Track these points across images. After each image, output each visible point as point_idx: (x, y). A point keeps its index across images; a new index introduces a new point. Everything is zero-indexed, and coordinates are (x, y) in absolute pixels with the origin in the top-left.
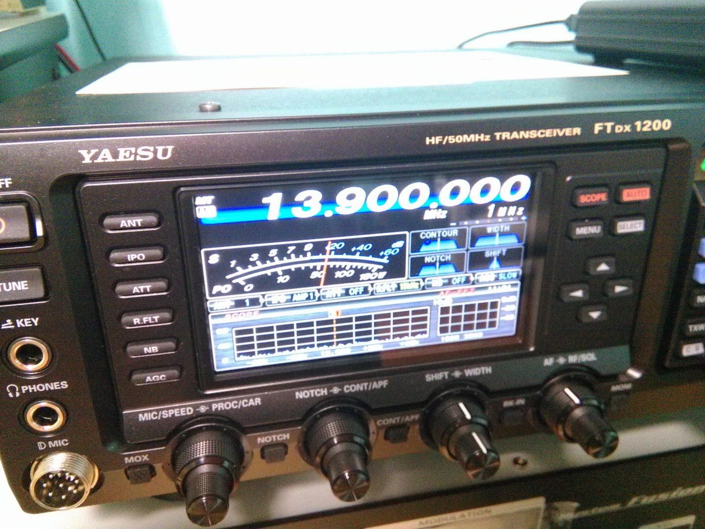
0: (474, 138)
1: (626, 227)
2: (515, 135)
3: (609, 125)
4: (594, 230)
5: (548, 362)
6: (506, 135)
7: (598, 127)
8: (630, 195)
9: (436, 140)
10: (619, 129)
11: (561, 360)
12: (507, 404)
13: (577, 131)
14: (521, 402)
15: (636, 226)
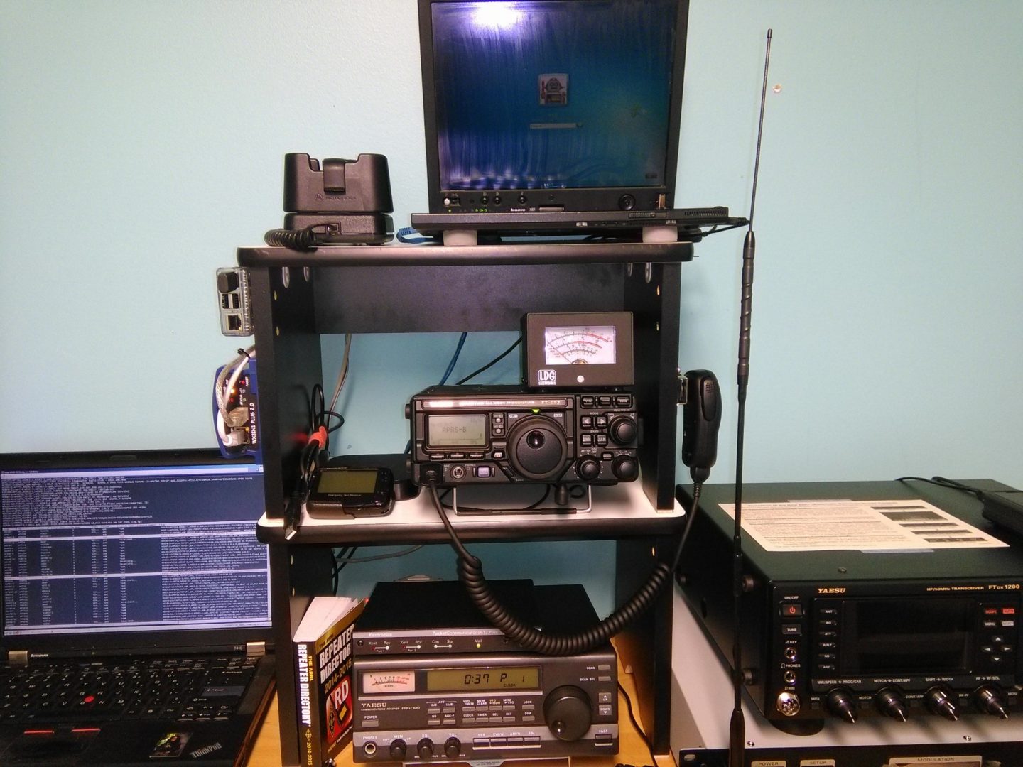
0: (944, 589)
1: (1006, 624)
2: (959, 589)
3: (994, 586)
4: (993, 624)
5: (978, 678)
6: (955, 589)
7: (990, 587)
8: (1006, 611)
9: (931, 589)
10: (998, 588)
11: (984, 678)
12: (961, 695)
13: (982, 588)
14: (967, 695)
15: (1011, 624)
